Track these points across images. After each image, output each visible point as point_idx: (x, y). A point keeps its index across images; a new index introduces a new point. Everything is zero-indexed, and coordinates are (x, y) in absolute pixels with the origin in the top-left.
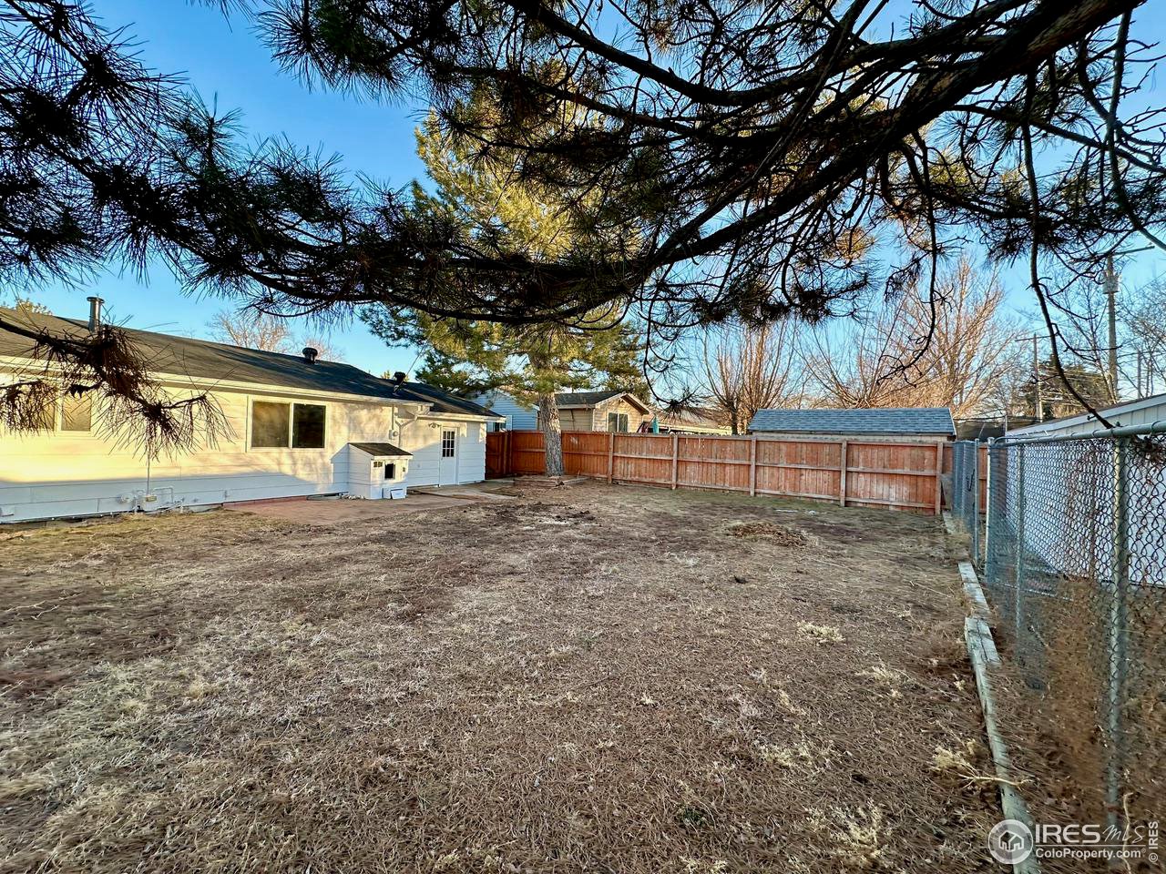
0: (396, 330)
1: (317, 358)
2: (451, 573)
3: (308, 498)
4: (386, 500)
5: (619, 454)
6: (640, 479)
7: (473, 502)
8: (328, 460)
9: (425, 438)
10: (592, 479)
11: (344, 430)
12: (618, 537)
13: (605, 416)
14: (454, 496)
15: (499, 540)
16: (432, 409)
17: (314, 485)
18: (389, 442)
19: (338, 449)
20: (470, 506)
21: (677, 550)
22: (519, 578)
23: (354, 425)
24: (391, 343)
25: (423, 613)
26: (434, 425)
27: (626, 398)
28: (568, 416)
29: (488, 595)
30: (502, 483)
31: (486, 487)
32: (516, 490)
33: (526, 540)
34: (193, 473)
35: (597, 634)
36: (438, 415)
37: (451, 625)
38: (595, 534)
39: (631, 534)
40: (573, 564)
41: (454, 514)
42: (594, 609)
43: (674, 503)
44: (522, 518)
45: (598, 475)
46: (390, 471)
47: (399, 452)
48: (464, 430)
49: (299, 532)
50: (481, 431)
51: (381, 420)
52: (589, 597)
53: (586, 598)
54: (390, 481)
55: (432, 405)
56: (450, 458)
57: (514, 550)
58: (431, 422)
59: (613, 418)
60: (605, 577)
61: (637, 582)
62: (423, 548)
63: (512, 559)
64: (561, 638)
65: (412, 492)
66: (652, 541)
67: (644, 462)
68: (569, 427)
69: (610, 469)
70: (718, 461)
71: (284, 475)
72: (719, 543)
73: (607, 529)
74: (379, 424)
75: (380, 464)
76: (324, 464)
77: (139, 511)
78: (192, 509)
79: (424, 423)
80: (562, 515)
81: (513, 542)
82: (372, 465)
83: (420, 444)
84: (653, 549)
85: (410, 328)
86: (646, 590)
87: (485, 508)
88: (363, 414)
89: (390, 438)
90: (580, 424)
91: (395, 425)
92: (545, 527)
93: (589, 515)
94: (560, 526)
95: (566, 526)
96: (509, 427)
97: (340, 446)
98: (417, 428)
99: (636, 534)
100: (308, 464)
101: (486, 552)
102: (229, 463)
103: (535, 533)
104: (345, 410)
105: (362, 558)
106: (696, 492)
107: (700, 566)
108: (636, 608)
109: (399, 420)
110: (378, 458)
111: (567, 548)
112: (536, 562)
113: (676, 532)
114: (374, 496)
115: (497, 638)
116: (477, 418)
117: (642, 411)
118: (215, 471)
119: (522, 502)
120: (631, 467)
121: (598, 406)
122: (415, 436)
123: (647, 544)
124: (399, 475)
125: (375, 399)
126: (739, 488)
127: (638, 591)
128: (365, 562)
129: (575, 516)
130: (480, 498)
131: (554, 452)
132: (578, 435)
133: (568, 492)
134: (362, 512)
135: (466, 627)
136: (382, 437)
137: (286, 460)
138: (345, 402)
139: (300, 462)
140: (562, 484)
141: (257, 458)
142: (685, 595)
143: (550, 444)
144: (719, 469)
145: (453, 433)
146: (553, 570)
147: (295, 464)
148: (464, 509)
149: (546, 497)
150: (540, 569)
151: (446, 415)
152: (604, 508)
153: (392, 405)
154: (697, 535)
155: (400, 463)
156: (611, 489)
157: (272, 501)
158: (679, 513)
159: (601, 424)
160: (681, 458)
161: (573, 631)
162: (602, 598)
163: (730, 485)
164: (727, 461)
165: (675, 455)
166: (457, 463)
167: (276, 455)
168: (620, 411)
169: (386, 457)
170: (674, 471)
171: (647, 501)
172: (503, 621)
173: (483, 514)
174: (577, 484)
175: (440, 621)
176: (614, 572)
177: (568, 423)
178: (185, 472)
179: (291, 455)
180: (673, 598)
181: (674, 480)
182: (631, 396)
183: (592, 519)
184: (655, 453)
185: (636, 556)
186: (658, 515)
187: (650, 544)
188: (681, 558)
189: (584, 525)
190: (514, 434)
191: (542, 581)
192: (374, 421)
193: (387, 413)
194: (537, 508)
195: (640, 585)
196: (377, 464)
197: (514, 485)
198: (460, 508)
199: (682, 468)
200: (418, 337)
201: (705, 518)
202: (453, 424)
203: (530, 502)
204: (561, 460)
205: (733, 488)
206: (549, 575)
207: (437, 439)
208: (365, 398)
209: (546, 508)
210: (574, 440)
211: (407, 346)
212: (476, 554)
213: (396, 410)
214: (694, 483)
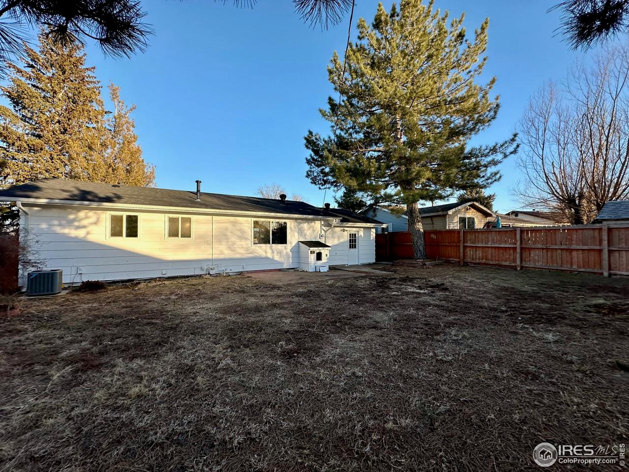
0: (323, 180)
1: (286, 199)
2: (332, 322)
3: (280, 270)
4: (317, 272)
5: (469, 244)
6: (487, 262)
7: (364, 275)
8: (289, 250)
9: (339, 238)
10: (448, 262)
11: (296, 234)
12: (469, 305)
13: (456, 219)
14: (354, 271)
15: (372, 301)
16: (342, 221)
17: (282, 263)
18: (319, 240)
19: (294, 244)
20: (362, 277)
21: (531, 322)
22: (379, 332)
23: (301, 232)
24: (321, 187)
25: (298, 353)
26: (344, 231)
27: (473, 206)
28: (429, 221)
29: (351, 344)
30: (385, 264)
31: (376, 266)
32: (393, 268)
33: (392, 302)
34: (230, 257)
35: (442, 408)
36: (345, 224)
37: (313, 368)
38: (448, 302)
39: (481, 304)
40: (426, 325)
41: (349, 282)
42: (441, 375)
43: (520, 280)
44: (393, 286)
45: (451, 259)
46: (319, 257)
47: (324, 246)
48: (361, 233)
49: (264, 287)
50: (372, 233)
51: (314, 229)
52: (437, 360)
53: (434, 361)
54: (319, 262)
55: (341, 218)
56: (354, 249)
57: (381, 309)
58: (342, 229)
59: (463, 220)
60: (456, 342)
61: (488, 351)
62: (323, 303)
63: (378, 316)
64: (402, 406)
65: (332, 268)
66: (503, 312)
67: (490, 250)
68: (429, 228)
69: (462, 254)
70: (563, 247)
71: (269, 258)
72: (580, 320)
73: (458, 298)
74: (314, 231)
75: (314, 252)
76: (287, 253)
77: (209, 274)
78: (230, 274)
79: (338, 229)
80: (422, 286)
81: (382, 303)
82: (310, 253)
83: (336, 242)
84: (504, 318)
85: (330, 178)
86: (499, 362)
87: (370, 279)
88: (305, 226)
89: (320, 238)
90: (437, 225)
91: (322, 231)
92: (408, 294)
93: (444, 287)
94: (419, 293)
95: (425, 293)
96: (390, 230)
97: (294, 243)
98: (334, 233)
99: (486, 304)
100: (280, 253)
101: (361, 309)
102: (244, 252)
103: (400, 297)
104: (296, 224)
105: (286, 306)
106: (541, 272)
107: (561, 342)
108: (490, 382)
109: (324, 228)
110: (312, 249)
111: (423, 310)
112: (395, 320)
113: (527, 305)
114: (311, 270)
115: (344, 390)
116: (368, 225)
117: (486, 215)
118: (238, 256)
119: (396, 276)
120: (479, 253)
121: (450, 212)
122: (333, 237)
123: (496, 314)
124: (324, 259)
125: (310, 217)
126: (589, 270)
127: (491, 361)
128: (285, 309)
129: (432, 287)
130: (370, 273)
131: (419, 244)
132: (436, 232)
133: (429, 270)
134: (301, 278)
135: (323, 373)
136: (315, 238)
137: (269, 251)
138: (296, 219)
139: (275, 251)
140: (425, 265)
141: (257, 250)
142: (550, 375)
143: (416, 239)
144: (565, 254)
145: (355, 235)
146: (408, 329)
147: (273, 252)
148: (357, 278)
149: (413, 273)
150: (398, 326)
151: (350, 224)
152: (457, 282)
153: (320, 220)
154: (550, 309)
155: (324, 252)
156: (463, 268)
157: (264, 271)
158: (527, 288)
159: (454, 224)
160: (524, 246)
161: (415, 400)
162: (450, 363)
163: (579, 267)
164: (574, 247)
165: (518, 243)
166: (358, 252)
167: (264, 248)
168: (468, 215)
169: (316, 248)
170: (518, 256)
171: (494, 278)
172: (354, 373)
173: (368, 282)
174: (437, 265)
175: (306, 363)
176: (464, 337)
177: (429, 226)
178: (227, 257)
179: (271, 248)
180: (535, 377)
181: (518, 263)
182: (477, 204)
183: (446, 289)
184: (500, 242)
185: (486, 324)
186: (506, 289)
187: (499, 314)
188: (539, 331)
189: (439, 293)
190: (393, 235)
191: (397, 337)
192: (311, 229)
193: (317, 225)
194: (404, 280)
195: (492, 354)
196: (312, 252)
197: (393, 265)
198: (355, 278)
199: (525, 254)
200: (334, 182)
201: (556, 294)
202: (354, 229)
203: (401, 276)
204: (425, 249)
205: (582, 270)
206: (404, 333)
207: (345, 237)
208: (305, 216)
209: (411, 280)
210: (433, 236)
211: (329, 188)
212: (355, 309)
213: (323, 223)
214: (539, 265)
